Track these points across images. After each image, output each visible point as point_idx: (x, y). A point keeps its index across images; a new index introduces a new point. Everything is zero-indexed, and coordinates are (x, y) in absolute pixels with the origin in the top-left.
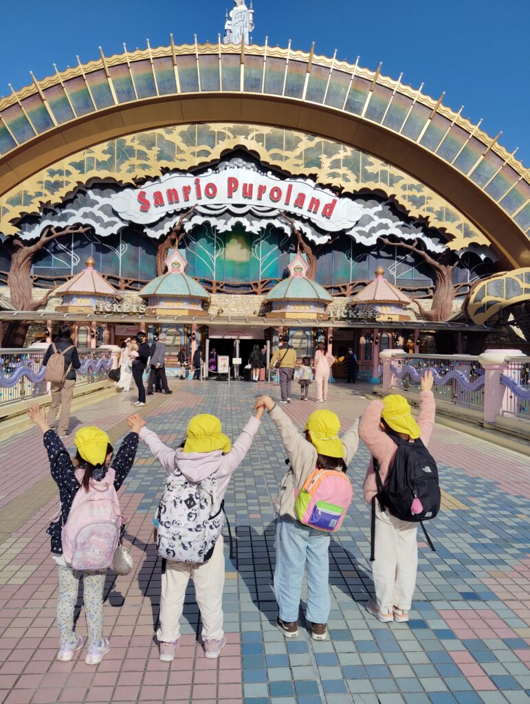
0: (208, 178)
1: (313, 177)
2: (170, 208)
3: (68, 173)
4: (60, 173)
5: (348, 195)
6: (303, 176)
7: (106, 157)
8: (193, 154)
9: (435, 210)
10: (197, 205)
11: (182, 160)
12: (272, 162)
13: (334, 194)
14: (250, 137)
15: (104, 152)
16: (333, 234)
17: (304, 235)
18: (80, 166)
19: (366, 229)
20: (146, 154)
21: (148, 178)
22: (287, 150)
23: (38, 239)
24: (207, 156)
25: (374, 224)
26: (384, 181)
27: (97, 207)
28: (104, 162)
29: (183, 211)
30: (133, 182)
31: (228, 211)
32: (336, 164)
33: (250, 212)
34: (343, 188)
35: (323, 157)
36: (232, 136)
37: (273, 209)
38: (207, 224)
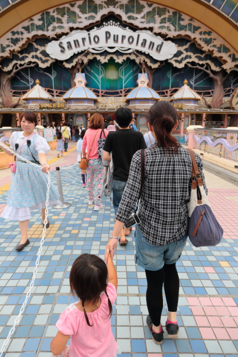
0: (94, 32)
1: (151, 29)
2: (75, 50)
3: (22, 33)
4: (18, 33)
5: (169, 39)
6: (145, 29)
7: (40, 23)
8: (86, 18)
9: (217, 46)
10: (89, 48)
11: (80, 22)
12: (128, 21)
13: (162, 39)
14: (116, 6)
15: (39, 20)
16: (161, 62)
17: (146, 63)
18: (27, 29)
19: (179, 59)
20: (61, 20)
21: (63, 34)
22: (136, 13)
23: (11, 71)
24: (93, 19)
25: (183, 56)
26: (190, 30)
27: (39, 52)
28: (39, 26)
29: (82, 52)
30: (55, 37)
31: (106, 51)
32: (163, 21)
33: (117, 51)
34: (167, 35)
35: (157, 17)
36: (106, 7)
37: (129, 49)
38: (95, 58)
